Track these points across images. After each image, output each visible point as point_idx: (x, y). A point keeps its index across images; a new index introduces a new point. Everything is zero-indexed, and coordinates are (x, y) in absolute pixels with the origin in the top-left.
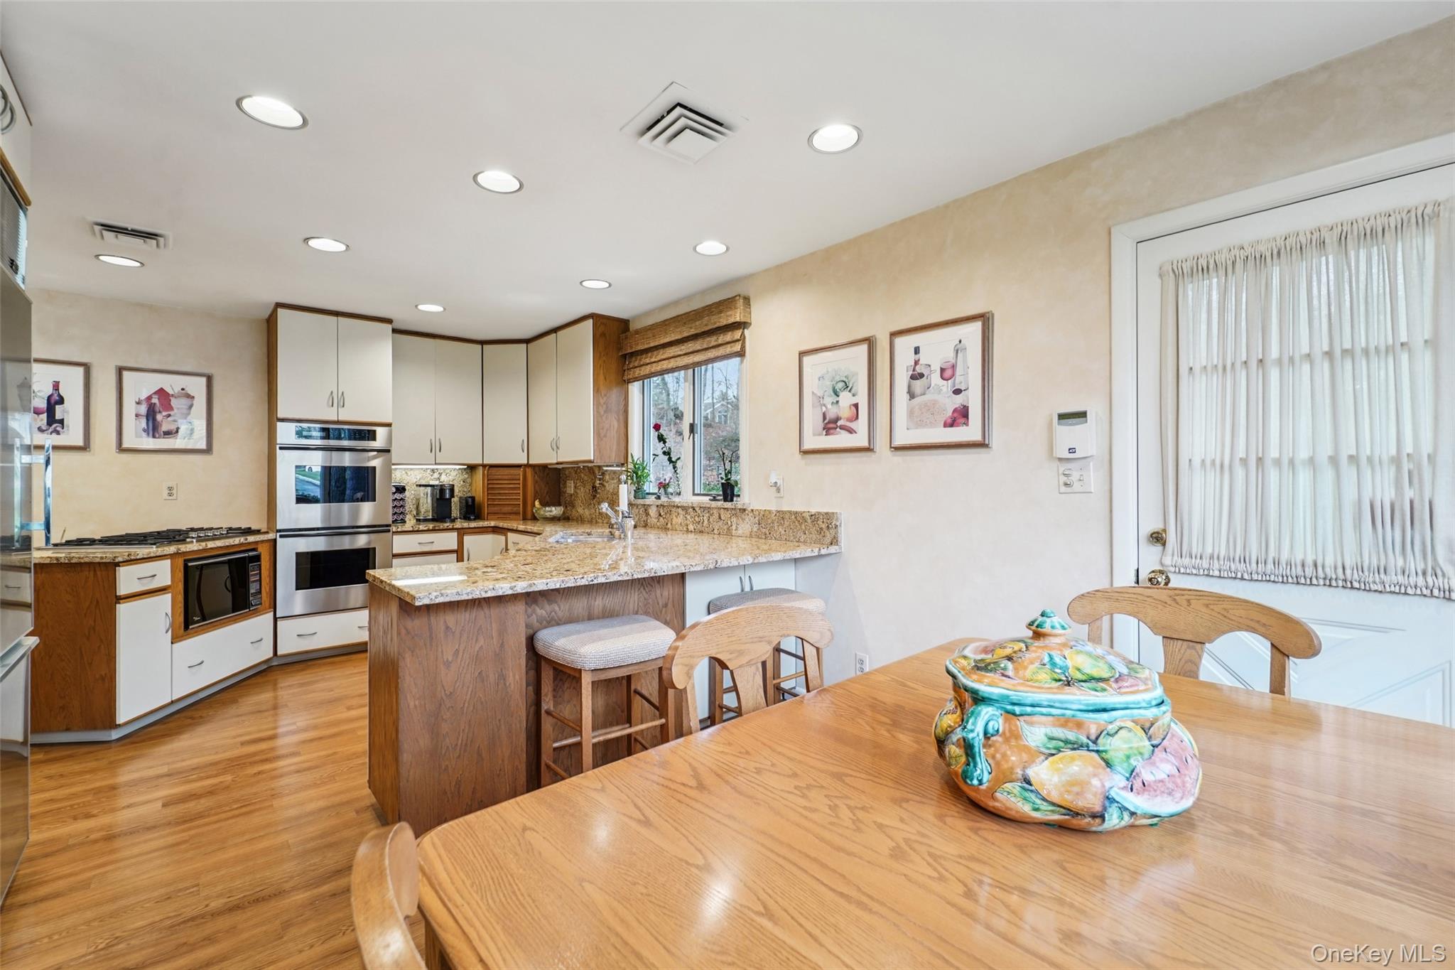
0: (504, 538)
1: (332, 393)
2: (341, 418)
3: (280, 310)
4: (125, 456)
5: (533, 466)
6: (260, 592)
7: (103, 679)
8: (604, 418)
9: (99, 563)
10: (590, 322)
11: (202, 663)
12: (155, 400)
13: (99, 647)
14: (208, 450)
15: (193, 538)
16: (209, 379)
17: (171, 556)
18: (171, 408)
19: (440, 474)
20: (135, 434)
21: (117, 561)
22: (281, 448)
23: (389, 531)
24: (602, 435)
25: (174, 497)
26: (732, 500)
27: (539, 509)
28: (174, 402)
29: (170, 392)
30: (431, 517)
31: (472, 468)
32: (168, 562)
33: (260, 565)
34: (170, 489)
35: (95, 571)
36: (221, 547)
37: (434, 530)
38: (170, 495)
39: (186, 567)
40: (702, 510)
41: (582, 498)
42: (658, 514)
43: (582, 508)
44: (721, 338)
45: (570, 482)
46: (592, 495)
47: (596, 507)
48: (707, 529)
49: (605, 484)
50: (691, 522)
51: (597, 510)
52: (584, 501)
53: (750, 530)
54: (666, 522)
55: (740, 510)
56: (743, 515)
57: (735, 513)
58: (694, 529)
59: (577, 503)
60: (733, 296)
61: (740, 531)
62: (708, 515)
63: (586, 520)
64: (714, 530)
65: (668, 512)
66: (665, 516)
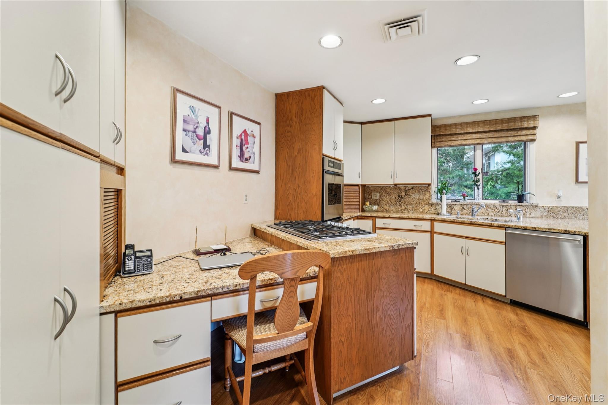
4: (232, 173)
5: (362, 185)
7: (409, 326)
10: (429, 118)
12: (243, 137)
14: (259, 172)
16: (261, 126)
25: (247, 202)
26: (523, 202)
40: (502, 206)
41: (387, 201)
42: (461, 208)
43: (388, 206)
44: (520, 133)
45: (375, 193)
46: (398, 199)
47: (402, 205)
48: (505, 215)
49: (411, 194)
50: (491, 212)
51: (403, 207)
52: (390, 202)
53: (541, 215)
54: (469, 212)
55: (533, 206)
56: (535, 209)
57: (529, 207)
58: (494, 215)
59: (382, 204)
60: (533, 115)
61: (533, 215)
62: (506, 208)
63: (392, 211)
64: (511, 215)
65: (471, 207)
66: (468, 209)
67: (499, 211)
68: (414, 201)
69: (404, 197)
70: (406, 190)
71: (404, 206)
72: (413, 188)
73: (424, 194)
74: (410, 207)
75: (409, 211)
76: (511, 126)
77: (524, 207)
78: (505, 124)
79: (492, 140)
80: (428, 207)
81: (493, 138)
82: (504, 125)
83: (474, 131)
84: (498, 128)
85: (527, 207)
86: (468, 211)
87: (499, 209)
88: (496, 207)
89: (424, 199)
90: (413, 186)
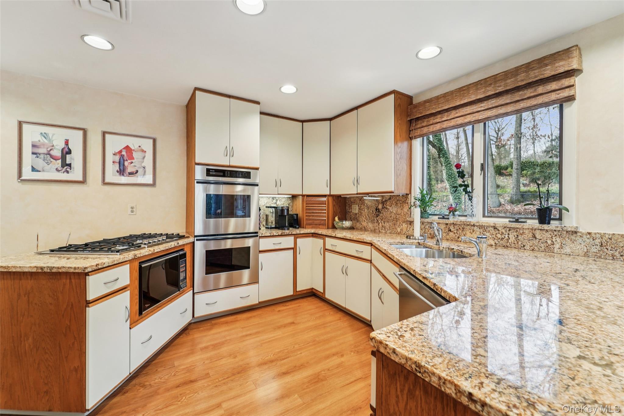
0: (322, 241)
1: (226, 147)
2: (232, 164)
3: (197, 92)
4: (107, 188)
5: (333, 196)
6: (185, 278)
7: (76, 370)
8: (399, 162)
9: (74, 273)
10: (392, 96)
11: (151, 337)
12: (124, 153)
13: (73, 343)
14: (154, 185)
15: (145, 244)
16: (154, 141)
17: (131, 261)
18: (133, 159)
19: (277, 200)
20: (112, 175)
21: (87, 271)
22: (197, 182)
23: (257, 236)
24: (398, 174)
25: (134, 213)
26: (549, 223)
27: (338, 222)
28: (135, 155)
29: (133, 148)
30: (274, 226)
31: (294, 197)
32: (127, 267)
33: (186, 260)
34: (132, 208)
35: (70, 279)
36: (163, 251)
37: (281, 235)
38: (132, 212)
39: (140, 268)
40: (508, 229)
41: (366, 216)
42: (447, 230)
43: (366, 222)
44: (541, 89)
45: (354, 205)
46: (376, 214)
47: (380, 222)
48: (514, 245)
49: (388, 207)
50: (490, 238)
51: (380, 224)
52: (368, 218)
53: (586, 250)
54: (457, 237)
55: (567, 232)
56: (573, 237)
57: (559, 234)
58: (495, 244)
59: (361, 219)
60: (565, 48)
61: (567, 250)
62: (515, 233)
63: (370, 230)
64: (524, 246)
65: (459, 228)
66: (456, 232)
67: (503, 237)
68: (391, 217)
69: (382, 210)
70: (383, 202)
71: (382, 223)
72: (390, 199)
73: (402, 207)
74: (387, 225)
75: (387, 230)
76: (522, 80)
77: (550, 233)
78: (510, 79)
79: (491, 112)
80: (406, 226)
81: (493, 108)
82: (509, 81)
83: (462, 102)
84: (498, 90)
85: (555, 233)
86: (456, 234)
87: (503, 234)
88: (498, 230)
89: (402, 214)
90: (391, 195)
